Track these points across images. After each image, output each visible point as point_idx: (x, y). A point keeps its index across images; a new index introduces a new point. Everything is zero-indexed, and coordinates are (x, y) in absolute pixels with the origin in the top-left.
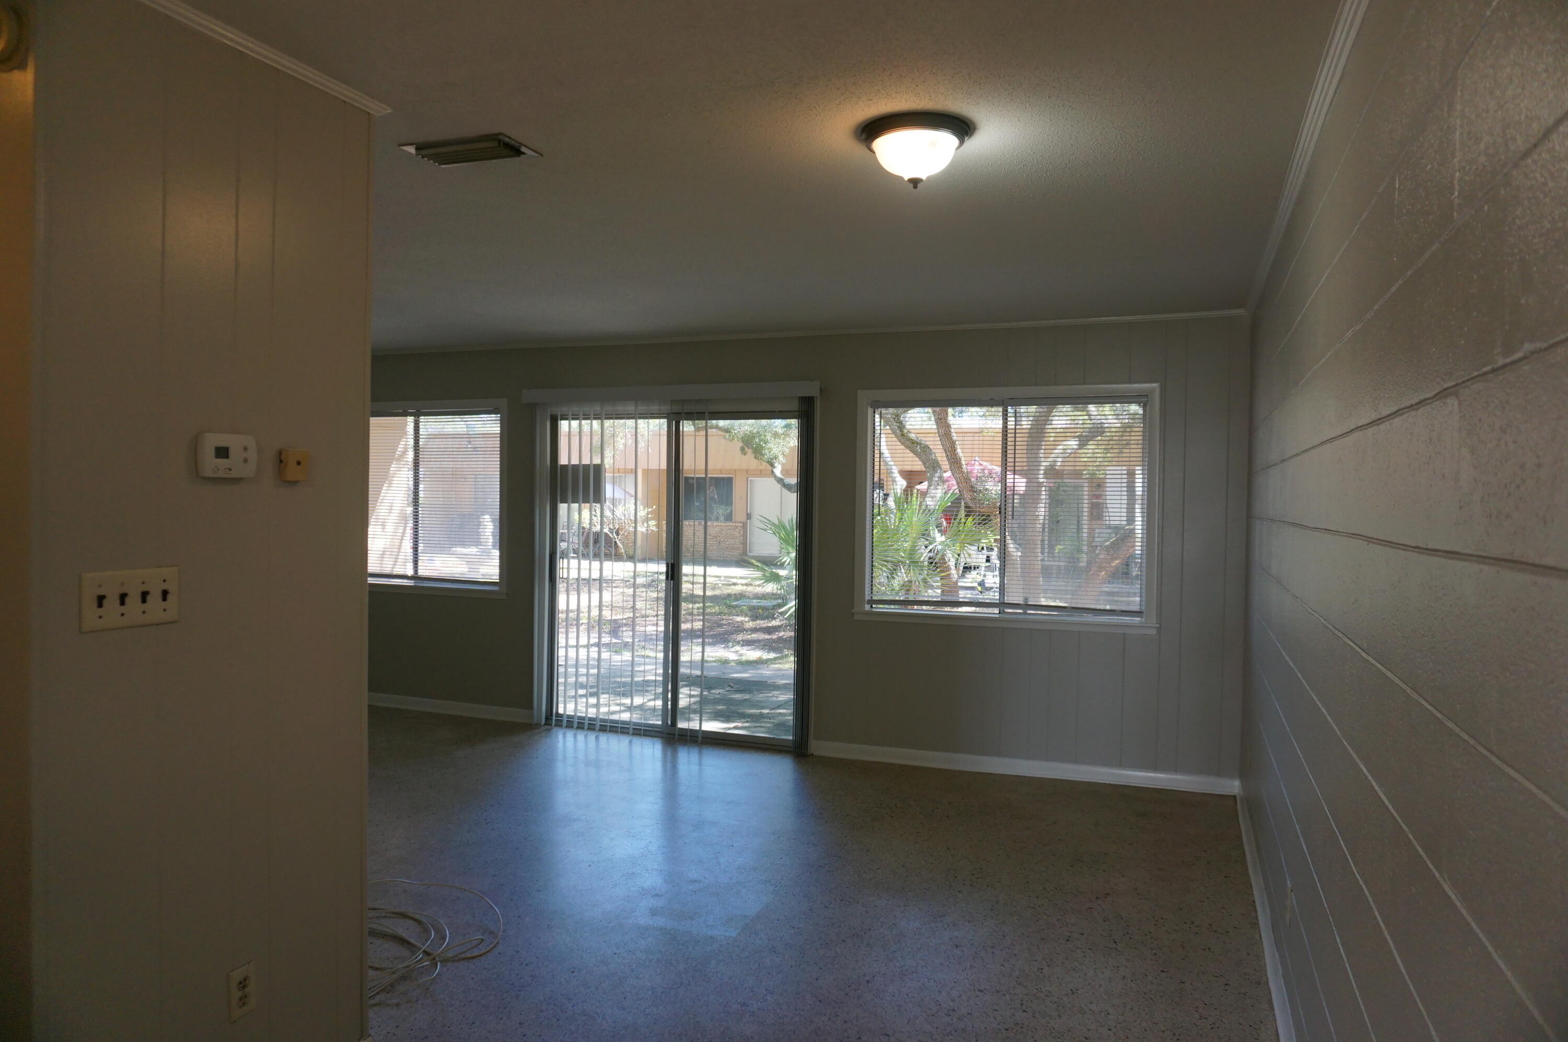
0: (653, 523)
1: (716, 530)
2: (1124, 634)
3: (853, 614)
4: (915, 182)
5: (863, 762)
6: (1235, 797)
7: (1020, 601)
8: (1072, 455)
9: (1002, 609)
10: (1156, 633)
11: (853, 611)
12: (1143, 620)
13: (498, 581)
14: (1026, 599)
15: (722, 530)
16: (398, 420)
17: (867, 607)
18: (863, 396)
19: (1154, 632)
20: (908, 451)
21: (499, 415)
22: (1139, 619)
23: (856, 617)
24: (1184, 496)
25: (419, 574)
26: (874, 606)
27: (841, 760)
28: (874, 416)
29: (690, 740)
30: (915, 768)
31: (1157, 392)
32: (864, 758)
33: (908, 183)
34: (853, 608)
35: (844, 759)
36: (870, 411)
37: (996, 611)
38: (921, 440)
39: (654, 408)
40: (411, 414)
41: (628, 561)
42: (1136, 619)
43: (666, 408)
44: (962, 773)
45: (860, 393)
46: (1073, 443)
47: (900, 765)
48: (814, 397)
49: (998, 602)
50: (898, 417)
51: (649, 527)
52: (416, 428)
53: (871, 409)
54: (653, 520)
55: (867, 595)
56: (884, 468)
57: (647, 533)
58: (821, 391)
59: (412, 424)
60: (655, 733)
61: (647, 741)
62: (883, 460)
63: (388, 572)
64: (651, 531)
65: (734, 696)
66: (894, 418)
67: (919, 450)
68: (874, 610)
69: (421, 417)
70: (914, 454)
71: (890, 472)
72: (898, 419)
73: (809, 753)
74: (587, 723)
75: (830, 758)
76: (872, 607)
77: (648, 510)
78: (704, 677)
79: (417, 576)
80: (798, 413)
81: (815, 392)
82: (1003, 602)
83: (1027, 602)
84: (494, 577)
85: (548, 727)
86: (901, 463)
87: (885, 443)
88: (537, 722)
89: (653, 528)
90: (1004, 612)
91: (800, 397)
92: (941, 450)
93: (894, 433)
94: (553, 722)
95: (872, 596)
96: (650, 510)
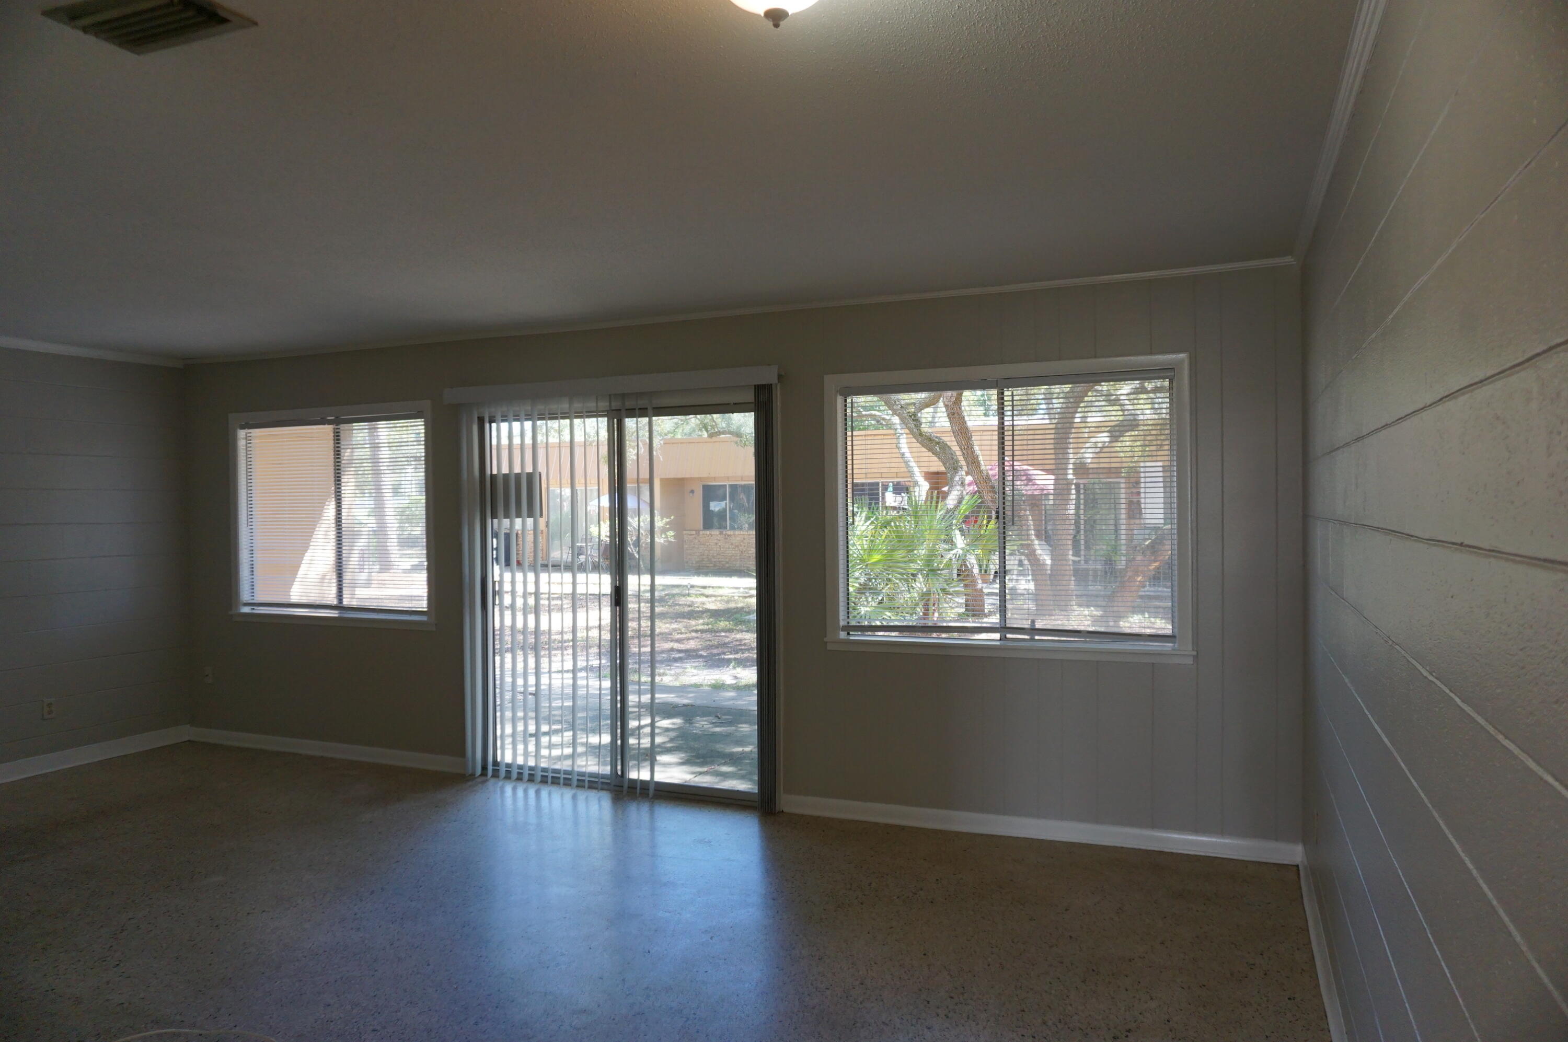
0: (671, 533)
1: (738, 539)
2: (1153, 663)
3: (826, 643)
4: (776, 16)
5: (841, 822)
6: (1297, 866)
7: (1026, 624)
8: (1105, 450)
9: (1003, 634)
10: (1192, 663)
11: (825, 640)
12: (1176, 646)
13: (426, 610)
14: (1033, 622)
15: (744, 539)
16: (317, 429)
17: (843, 635)
18: (831, 382)
19: (1190, 661)
20: (924, 449)
21: (423, 420)
22: (1171, 645)
23: (829, 647)
24: (1223, 492)
25: (344, 603)
26: (852, 633)
27: (817, 819)
28: (846, 406)
29: (641, 794)
30: (903, 828)
31: (1186, 366)
33: (765, 20)
34: (826, 636)
35: (819, 817)
36: (840, 399)
37: (997, 636)
38: (940, 439)
39: (592, 405)
40: (329, 423)
41: (647, 574)
42: (1167, 644)
43: (604, 404)
44: (958, 834)
45: (827, 379)
46: (1104, 438)
47: (886, 825)
48: (771, 384)
49: (998, 626)
50: (915, 415)
51: (668, 538)
52: (337, 438)
53: (841, 397)
54: (672, 530)
55: (843, 620)
56: (905, 470)
57: (666, 544)
58: (780, 377)
59: (332, 434)
60: (606, 787)
61: (593, 795)
62: (905, 462)
63: (292, 601)
64: (670, 542)
65: (718, 729)
66: (911, 416)
67: (938, 449)
68: (852, 638)
69: (342, 425)
70: (933, 453)
71: (911, 474)
72: (915, 417)
73: (777, 809)
74: (526, 773)
75: (803, 816)
76: (848, 634)
77: (666, 520)
78: (692, 706)
79: (341, 605)
80: (754, 405)
81: (773, 379)
82: (1003, 626)
83: (1035, 625)
84: (423, 605)
85: (483, 778)
86: (926, 464)
87: (905, 443)
88: (470, 772)
89: (672, 540)
90: (1006, 637)
91: (755, 386)
92: (958, 448)
93: (912, 432)
94: (490, 772)
95: (848, 620)
96: (668, 520)
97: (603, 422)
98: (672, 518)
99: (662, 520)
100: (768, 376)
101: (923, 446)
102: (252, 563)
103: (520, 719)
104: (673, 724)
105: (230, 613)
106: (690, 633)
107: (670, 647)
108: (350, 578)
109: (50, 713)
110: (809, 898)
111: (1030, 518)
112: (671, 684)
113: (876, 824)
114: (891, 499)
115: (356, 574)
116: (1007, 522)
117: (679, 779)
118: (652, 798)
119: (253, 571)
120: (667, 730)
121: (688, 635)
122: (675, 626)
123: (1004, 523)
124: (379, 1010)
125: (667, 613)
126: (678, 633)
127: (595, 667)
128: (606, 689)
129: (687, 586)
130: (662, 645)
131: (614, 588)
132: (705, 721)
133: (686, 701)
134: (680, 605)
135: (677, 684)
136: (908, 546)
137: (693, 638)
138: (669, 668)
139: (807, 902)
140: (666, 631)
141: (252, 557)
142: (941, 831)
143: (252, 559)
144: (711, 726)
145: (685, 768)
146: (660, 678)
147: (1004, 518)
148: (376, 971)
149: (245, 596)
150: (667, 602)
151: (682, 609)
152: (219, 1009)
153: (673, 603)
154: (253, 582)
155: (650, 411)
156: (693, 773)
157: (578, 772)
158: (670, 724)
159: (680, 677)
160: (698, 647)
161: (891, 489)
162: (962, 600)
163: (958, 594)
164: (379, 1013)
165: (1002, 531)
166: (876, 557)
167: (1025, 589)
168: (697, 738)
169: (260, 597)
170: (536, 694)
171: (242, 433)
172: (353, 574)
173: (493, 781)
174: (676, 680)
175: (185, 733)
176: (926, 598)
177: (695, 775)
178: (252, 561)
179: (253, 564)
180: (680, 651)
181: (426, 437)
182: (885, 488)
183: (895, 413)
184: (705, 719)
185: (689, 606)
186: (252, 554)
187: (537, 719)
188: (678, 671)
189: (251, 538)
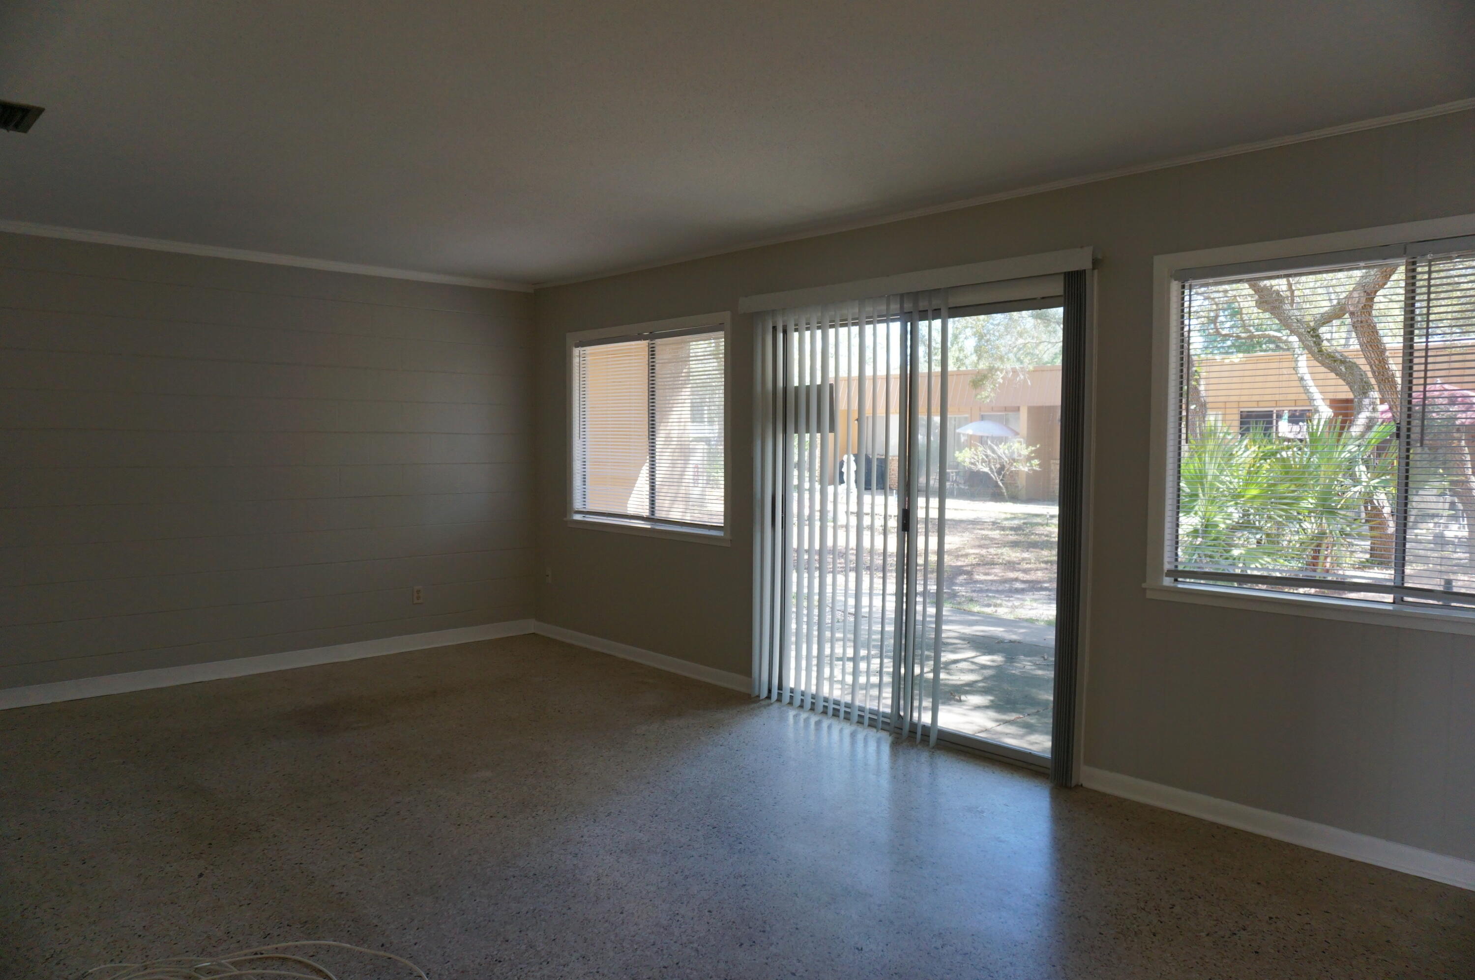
0: (1036, 462)
3: (1145, 590)
5: (1153, 810)
7: (1436, 584)
9: (1399, 596)
11: (1144, 585)
13: (723, 525)
14: (1448, 582)
17: (1168, 581)
18: (1162, 264)
21: (724, 332)
23: (1149, 595)
25: (656, 515)
26: (1180, 579)
27: (1122, 802)
28: (1183, 293)
30: (1236, 832)
32: (1158, 803)
34: (1145, 581)
35: (1126, 800)
36: (1175, 286)
37: (1389, 598)
38: (1346, 357)
40: (645, 338)
41: (1010, 502)
43: (895, 307)
44: (1315, 854)
45: (1158, 261)
47: (1213, 824)
48: (1085, 270)
49: (1392, 584)
50: (1314, 330)
51: (1032, 466)
52: (652, 353)
53: (1176, 282)
54: (1036, 459)
55: (1169, 563)
56: (1304, 396)
57: (1031, 472)
58: (1096, 263)
59: (647, 349)
60: (887, 727)
61: (873, 734)
62: (1303, 387)
63: (628, 512)
64: (1035, 471)
65: (1040, 672)
66: (1309, 332)
67: (1343, 370)
68: (1180, 586)
69: (657, 340)
70: (1337, 374)
71: (1311, 400)
72: (1314, 332)
73: (1074, 783)
74: (808, 701)
75: (1104, 795)
76: (1176, 580)
77: (1031, 448)
78: (1019, 642)
79: (653, 517)
80: (1063, 299)
81: (1087, 265)
82: (1399, 584)
83: (1451, 587)
84: (719, 520)
85: (768, 701)
86: (1332, 389)
87: (1304, 363)
88: (757, 694)
89: (1037, 469)
90: (1403, 601)
91: (1065, 273)
92: (1368, 368)
93: (1311, 352)
94: (775, 696)
95: (1176, 564)
96: (1033, 448)
97: (896, 327)
98: (1038, 446)
99: (1027, 448)
100: (1080, 260)
101: (1323, 365)
102: (584, 473)
103: (838, 640)
104: (993, 661)
105: (565, 519)
106: (1040, 563)
107: (1015, 577)
108: (684, 492)
109: (418, 598)
110: (1084, 911)
111: (1466, 450)
112: (1005, 617)
113: (1201, 821)
114: (1284, 428)
115: (691, 488)
116: (1412, 443)
117: (979, 726)
118: (933, 748)
119: (585, 481)
120: (984, 667)
121: (1038, 565)
122: (1026, 555)
123: (1408, 443)
124: (549, 960)
125: (1020, 542)
126: (1027, 563)
127: (933, 593)
128: (931, 616)
129: (1046, 515)
130: (1007, 574)
131: (901, 512)
132: (1030, 661)
133: (1014, 637)
134: (1036, 534)
135: (1011, 617)
136: (1298, 479)
137: (1041, 569)
138: (1007, 599)
139: (1079, 917)
140: (1015, 559)
141: (585, 468)
142: (1288, 845)
143: (584, 470)
144: (1033, 667)
145: (992, 714)
146: (996, 609)
147: (1408, 437)
148: (570, 908)
149: (578, 504)
150: (1023, 530)
151: (1036, 538)
152: (413, 920)
153: (1030, 531)
154: (585, 492)
155: (944, 312)
156: (997, 721)
157: (859, 706)
158: (989, 661)
159: (1016, 610)
160: (1045, 579)
161: (1286, 416)
162: (1367, 544)
163: (1361, 537)
164: (548, 963)
165: (1404, 454)
166: (1253, 491)
167: (1456, 537)
168: (1013, 679)
169: (590, 507)
170: (856, 615)
171: (576, 351)
172: (687, 488)
173: (777, 705)
174: (1011, 613)
175: (531, 626)
176: (1318, 542)
177: (998, 724)
178: (585, 472)
179: (585, 475)
180: (1024, 582)
181: (725, 349)
182: (1279, 416)
183: (1293, 332)
184: (1029, 659)
185: (1047, 536)
186: (585, 465)
187: (855, 641)
188: (1017, 603)
189: (584, 450)
